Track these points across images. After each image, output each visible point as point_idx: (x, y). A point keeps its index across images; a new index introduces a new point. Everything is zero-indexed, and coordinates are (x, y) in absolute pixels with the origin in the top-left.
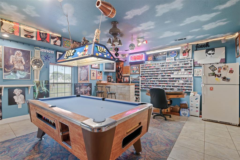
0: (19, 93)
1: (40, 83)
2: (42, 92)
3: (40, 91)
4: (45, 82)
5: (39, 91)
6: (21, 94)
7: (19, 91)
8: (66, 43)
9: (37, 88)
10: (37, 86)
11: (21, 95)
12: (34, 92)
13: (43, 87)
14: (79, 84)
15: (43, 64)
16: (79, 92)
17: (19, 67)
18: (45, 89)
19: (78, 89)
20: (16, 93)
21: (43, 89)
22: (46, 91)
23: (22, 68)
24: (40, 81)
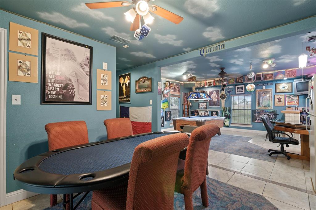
6: (216, 114)
8: (230, 81)
10: (224, 111)
14: (258, 110)
15: (226, 97)
16: (258, 118)
17: (215, 100)
18: (228, 113)
19: (256, 115)
20: (214, 114)
21: (227, 113)
22: (229, 114)
23: (216, 100)
24: (225, 108)
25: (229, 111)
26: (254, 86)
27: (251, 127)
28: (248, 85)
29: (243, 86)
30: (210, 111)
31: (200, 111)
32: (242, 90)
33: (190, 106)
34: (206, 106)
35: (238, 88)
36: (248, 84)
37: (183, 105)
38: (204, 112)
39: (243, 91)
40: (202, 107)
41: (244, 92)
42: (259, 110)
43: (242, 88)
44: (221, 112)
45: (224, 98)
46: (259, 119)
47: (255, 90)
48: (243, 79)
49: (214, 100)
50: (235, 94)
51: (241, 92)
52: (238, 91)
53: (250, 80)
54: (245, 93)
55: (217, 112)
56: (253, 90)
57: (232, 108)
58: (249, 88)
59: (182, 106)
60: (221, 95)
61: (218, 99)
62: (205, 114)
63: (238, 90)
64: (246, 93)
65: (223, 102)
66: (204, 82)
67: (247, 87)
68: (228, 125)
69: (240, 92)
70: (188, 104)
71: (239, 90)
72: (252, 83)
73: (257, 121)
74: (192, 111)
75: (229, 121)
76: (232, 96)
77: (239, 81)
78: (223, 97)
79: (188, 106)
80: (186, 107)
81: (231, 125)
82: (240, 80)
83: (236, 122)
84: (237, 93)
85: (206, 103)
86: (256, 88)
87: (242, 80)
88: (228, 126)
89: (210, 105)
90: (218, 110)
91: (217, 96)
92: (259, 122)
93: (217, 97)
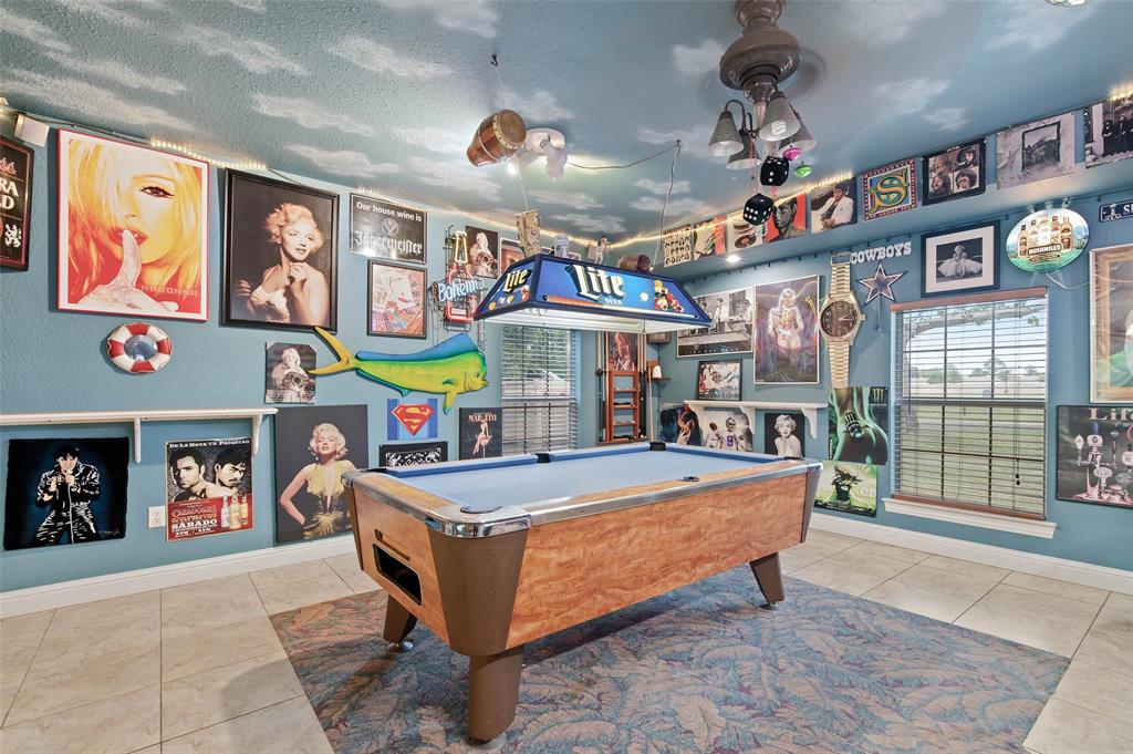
0: (789, 430)
1: (850, 397)
2: (858, 435)
3: (853, 430)
4: (872, 392)
5: (847, 432)
6: (792, 433)
7: (788, 422)
8: (879, 194)
9: (840, 419)
10: (842, 411)
11: (793, 437)
12: (830, 432)
13: (864, 417)
14: (1104, 410)
15: (861, 317)
16: (1103, 473)
17: (789, 340)
18: (870, 425)
19: (1087, 450)
20: (781, 430)
21: (862, 422)
22: (877, 433)
23: (796, 343)
24: (850, 389)
25: (880, 415)
26: (1077, 222)
27: (1046, 531)
28: (1027, 220)
29: (986, 234)
30: (757, 410)
31: (707, 409)
32: (971, 265)
33: (655, 380)
34: (736, 383)
35: (945, 252)
36: (1022, 212)
37: (599, 374)
38: (725, 416)
39: (980, 273)
40: (718, 387)
41: (987, 279)
42: (1119, 407)
43: (973, 249)
44: (826, 417)
45: (848, 326)
46: (1111, 481)
47: (1084, 257)
48: (981, 161)
49: (782, 343)
50: (924, 295)
51: (969, 275)
52: (940, 276)
53: (1040, 161)
54: (996, 286)
55: (799, 418)
56: (1069, 255)
57: (899, 389)
58: (1031, 238)
59: (593, 379)
60: (828, 309)
61: (806, 334)
62: (730, 425)
63: (942, 269)
64: (1006, 280)
65: (837, 351)
66: (712, 226)
67: (1013, 240)
68: (871, 504)
69: (957, 276)
70: (642, 367)
71: (949, 266)
72: (1057, 203)
73: (1093, 493)
74: (664, 412)
75: (874, 481)
76: (900, 313)
77: (946, 184)
78: (836, 322)
79: (643, 378)
80: (625, 384)
81: (891, 506)
82: (952, 176)
83: (929, 487)
84: (933, 285)
85: (736, 361)
86: (1092, 239)
87: (976, 170)
88: (869, 514)
89: (762, 373)
90: (808, 408)
91: (798, 318)
92: (1116, 499)
93: (801, 325)
